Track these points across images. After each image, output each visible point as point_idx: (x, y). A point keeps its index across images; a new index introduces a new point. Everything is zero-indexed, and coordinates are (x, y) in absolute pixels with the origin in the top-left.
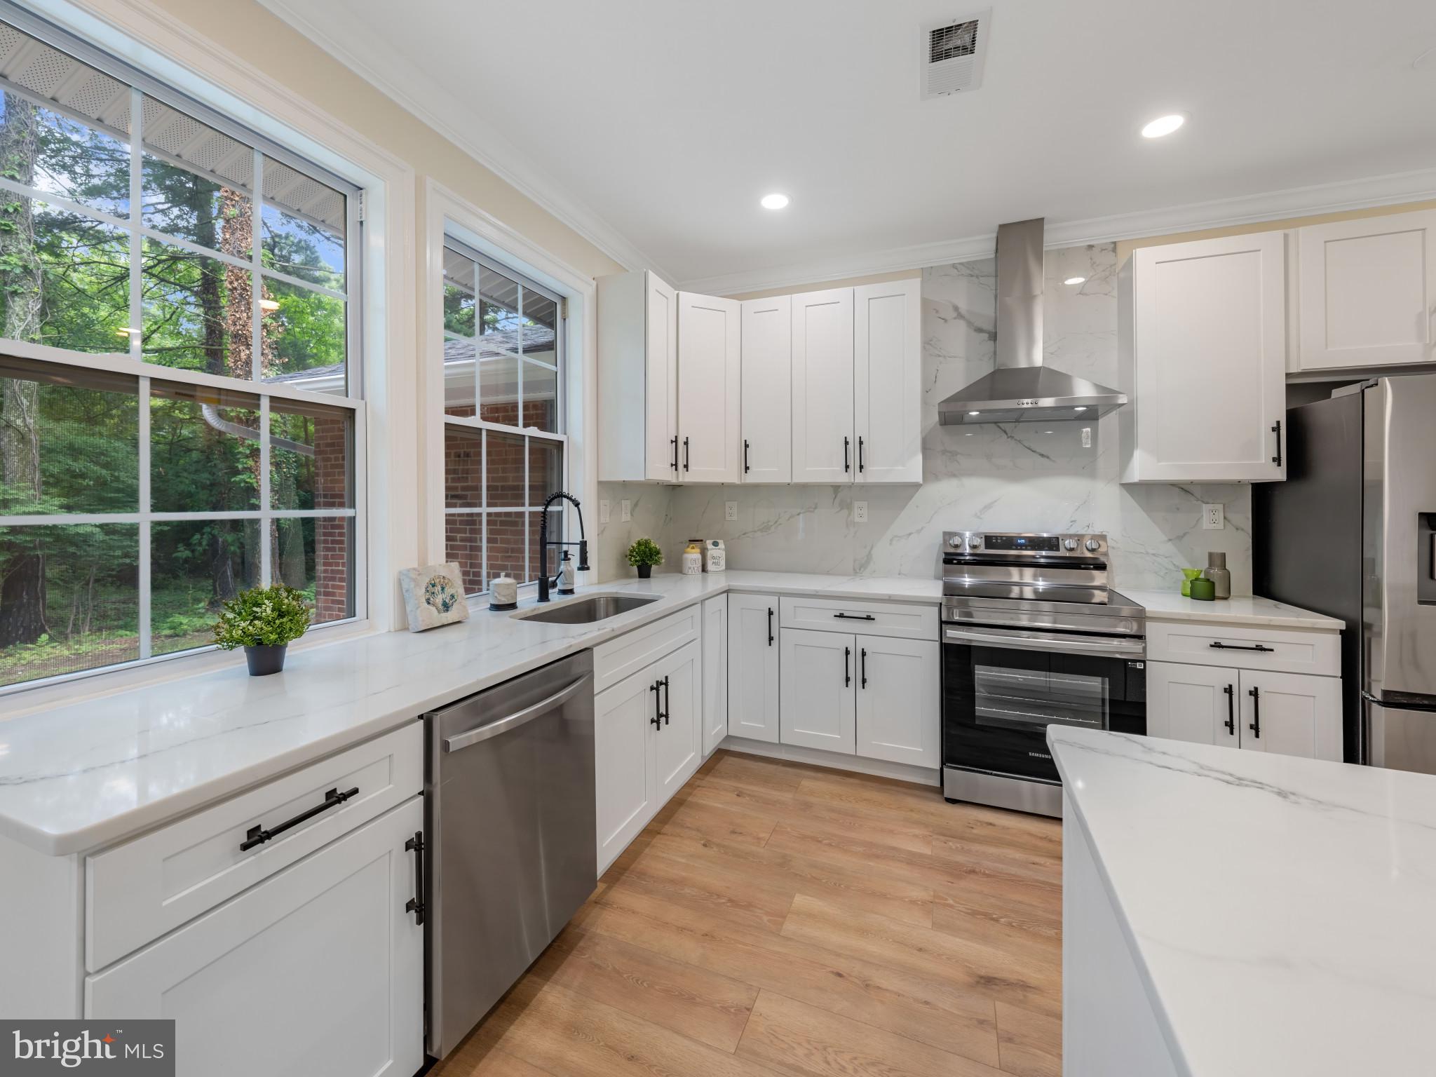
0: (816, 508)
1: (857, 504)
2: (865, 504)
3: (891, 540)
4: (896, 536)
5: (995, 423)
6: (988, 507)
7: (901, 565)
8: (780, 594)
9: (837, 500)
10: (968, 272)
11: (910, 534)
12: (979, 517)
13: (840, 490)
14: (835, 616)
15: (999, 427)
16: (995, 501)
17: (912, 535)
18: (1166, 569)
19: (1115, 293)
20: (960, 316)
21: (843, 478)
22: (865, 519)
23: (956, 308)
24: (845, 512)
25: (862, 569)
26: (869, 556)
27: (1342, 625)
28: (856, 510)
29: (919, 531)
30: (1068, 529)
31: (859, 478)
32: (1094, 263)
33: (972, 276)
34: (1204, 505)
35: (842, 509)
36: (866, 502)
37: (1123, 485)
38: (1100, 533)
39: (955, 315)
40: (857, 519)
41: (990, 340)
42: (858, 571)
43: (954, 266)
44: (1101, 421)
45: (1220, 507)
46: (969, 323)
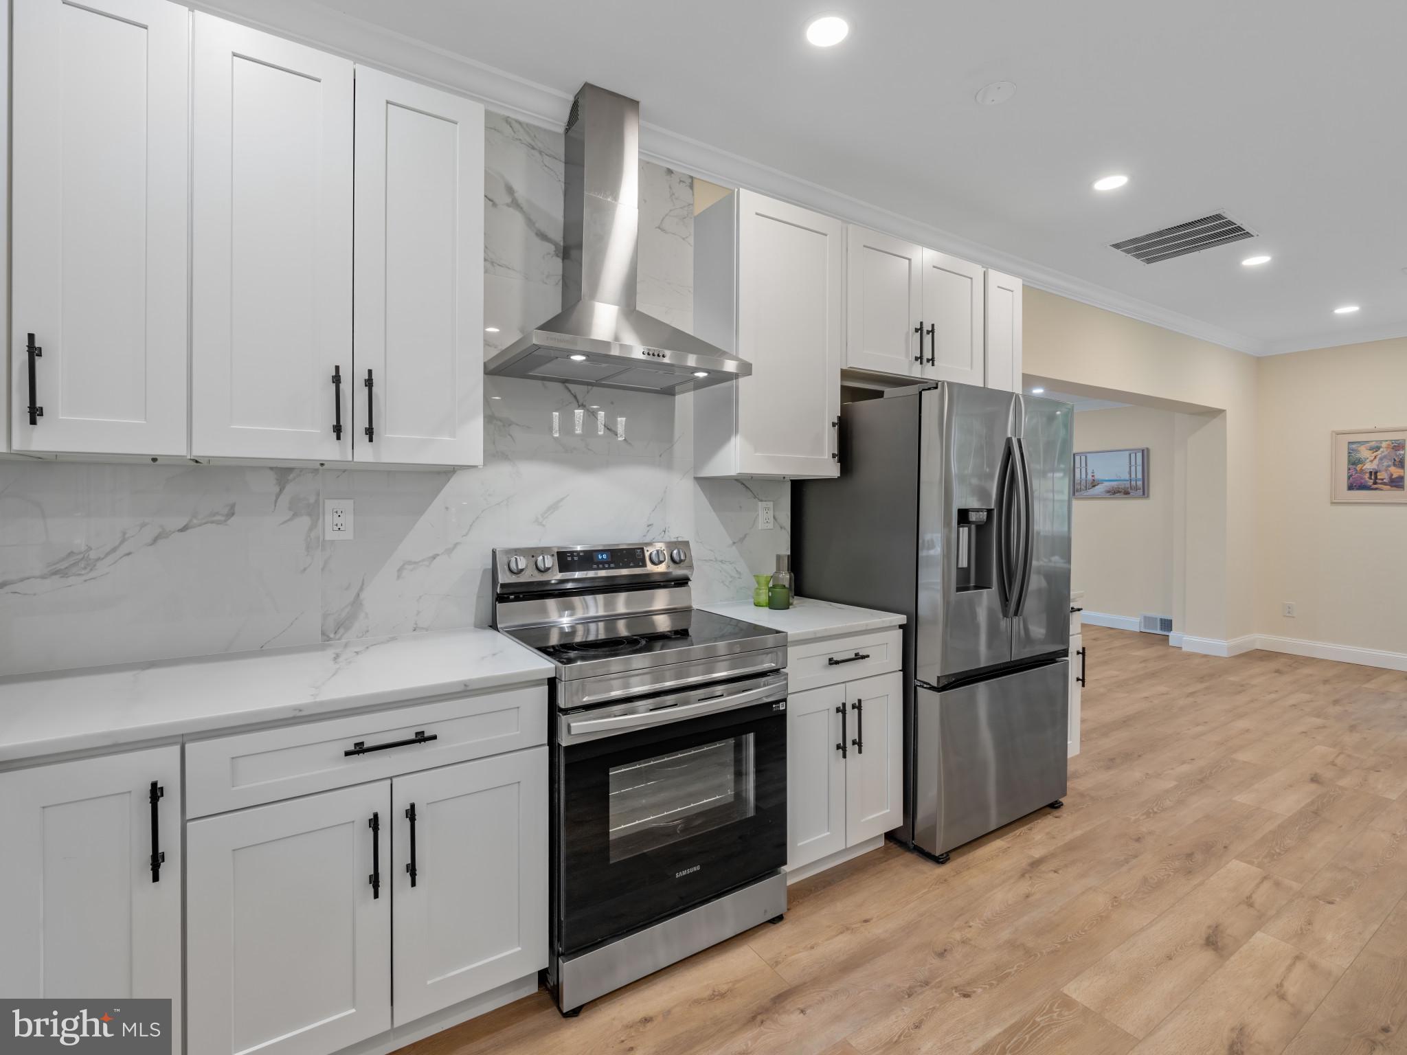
0: (231, 514)
1: (330, 505)
2: (348, 505)
3: (400, 570)
4: (410, 563)
5: (564, 381)
6: (554, 507)
7: (418, 613)
8: (182, 739)
9: (285, 499)
10: (529, 140)
11: (434, 557)
12: (541, 524)
13: (291, 476)
14: (347, 754)
15: (568, 388)
16: (562, 499)
17: (438, 558)
18: (731, 577)
19: (691, 240)
20: (515, 204)
21: (330, 451)
22: (348, 535)
23: (510, 190)
24: (305, 521)
25: (341, 631)
26: (357, 602)
27: (902, 619)
28: (328, 518)
29: (449, 551)
30: (645, 536)
31: (364, 453)
32: (673, 194)
33: (533, 148)
34: (760, 503)
35: (295, 515)
36: (351, 502)
37: (698, 479)
38: (675, 540)
39: (509, 200)
40: (330, 535)
41: (557, 256)
42: (332, 636)
43: (507, 120)
44: (677, 397)
45: (770, 504)
46: (530, 222)
